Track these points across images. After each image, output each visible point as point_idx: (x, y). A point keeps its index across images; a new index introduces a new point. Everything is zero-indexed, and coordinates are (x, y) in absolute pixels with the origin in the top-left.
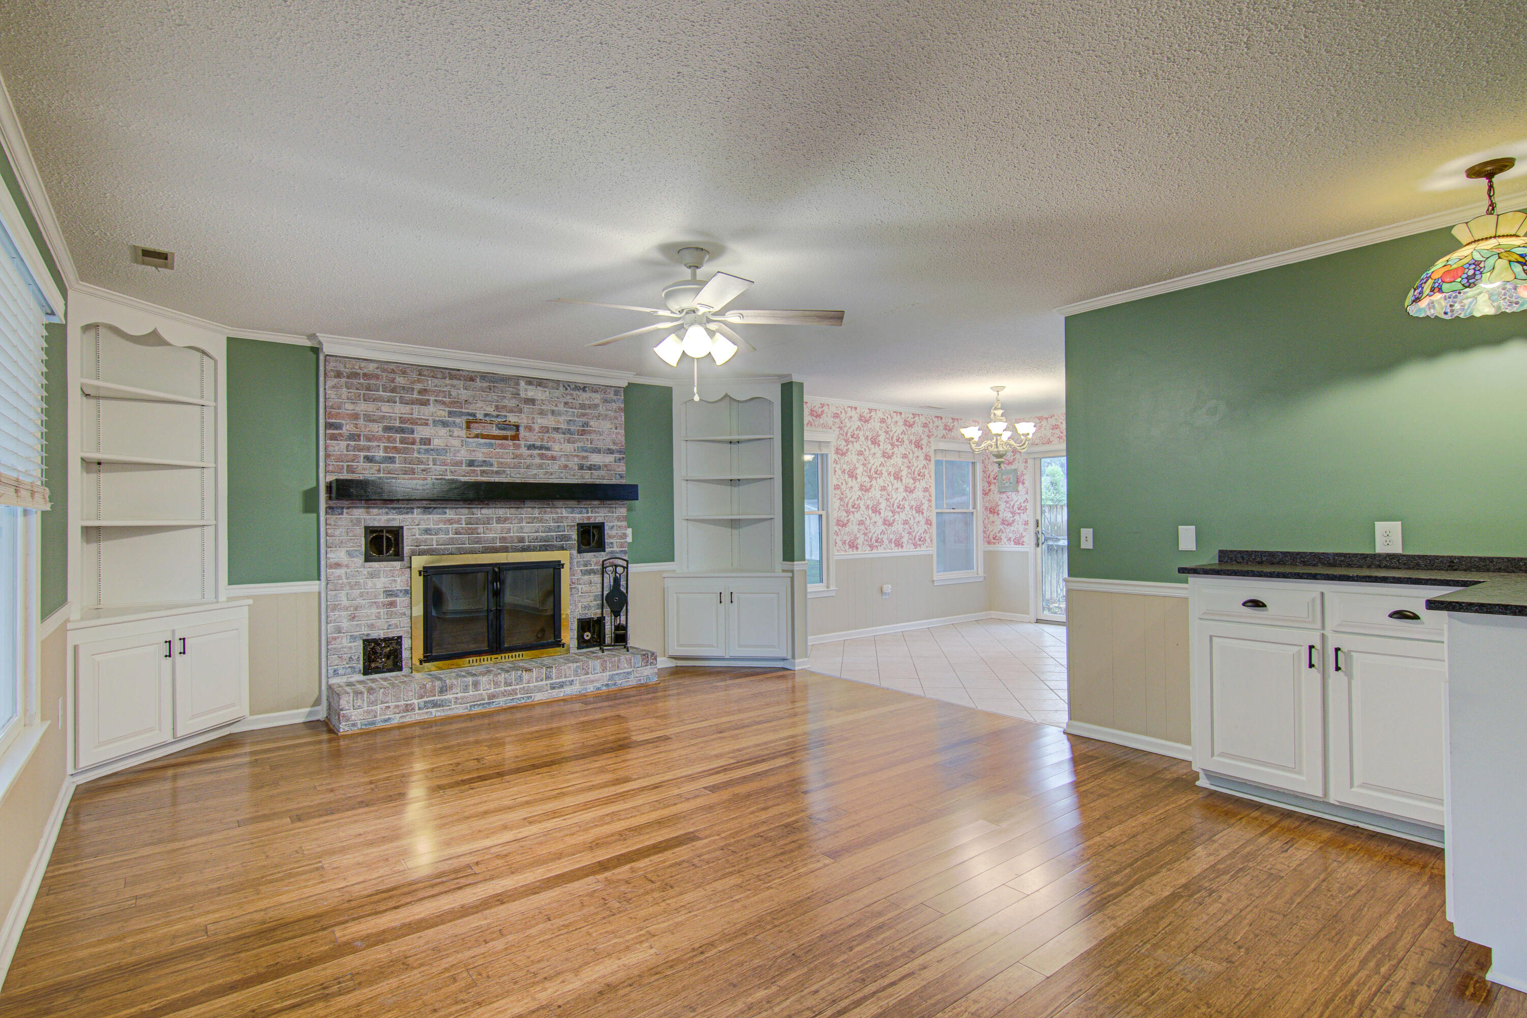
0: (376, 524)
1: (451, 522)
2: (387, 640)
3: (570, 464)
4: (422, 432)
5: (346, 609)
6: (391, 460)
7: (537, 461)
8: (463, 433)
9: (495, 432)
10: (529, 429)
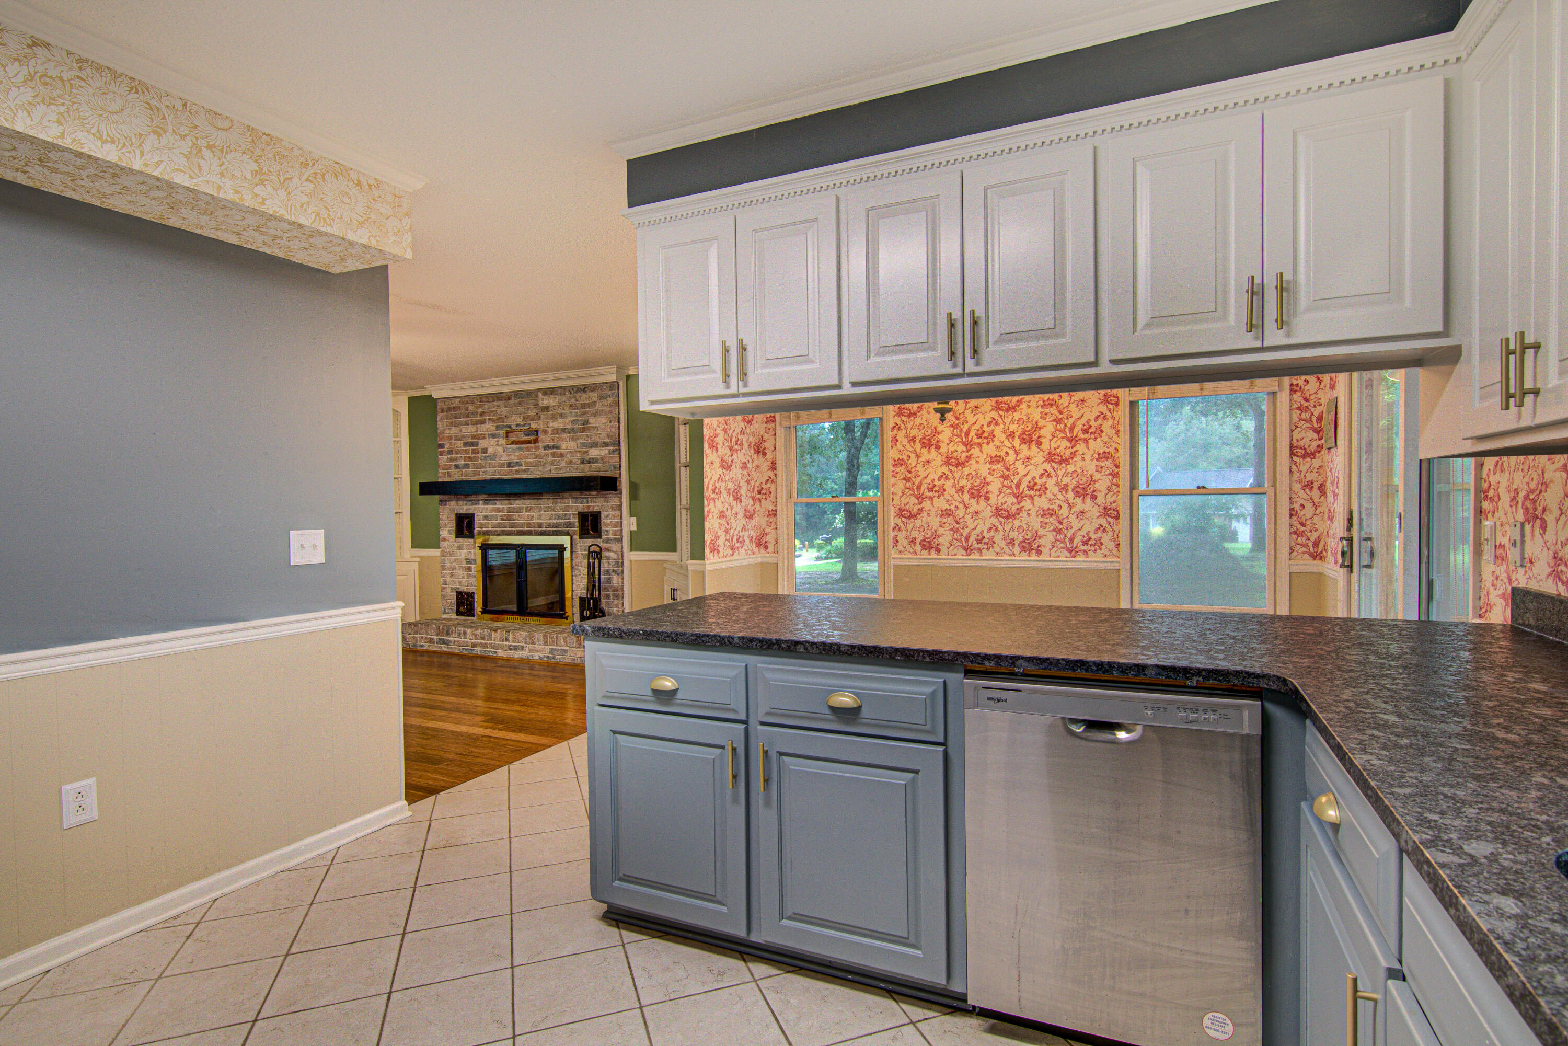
0: (462, 512)
1: (498, 510)
2: (467, 593)
3: (575, 460)
4: (483, 444)
5: (449, 569)
6: (467, 466)
7: (551, 459)
8: (503, 441)
9: (524, 438)
10: (545, 432)
